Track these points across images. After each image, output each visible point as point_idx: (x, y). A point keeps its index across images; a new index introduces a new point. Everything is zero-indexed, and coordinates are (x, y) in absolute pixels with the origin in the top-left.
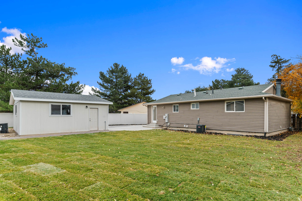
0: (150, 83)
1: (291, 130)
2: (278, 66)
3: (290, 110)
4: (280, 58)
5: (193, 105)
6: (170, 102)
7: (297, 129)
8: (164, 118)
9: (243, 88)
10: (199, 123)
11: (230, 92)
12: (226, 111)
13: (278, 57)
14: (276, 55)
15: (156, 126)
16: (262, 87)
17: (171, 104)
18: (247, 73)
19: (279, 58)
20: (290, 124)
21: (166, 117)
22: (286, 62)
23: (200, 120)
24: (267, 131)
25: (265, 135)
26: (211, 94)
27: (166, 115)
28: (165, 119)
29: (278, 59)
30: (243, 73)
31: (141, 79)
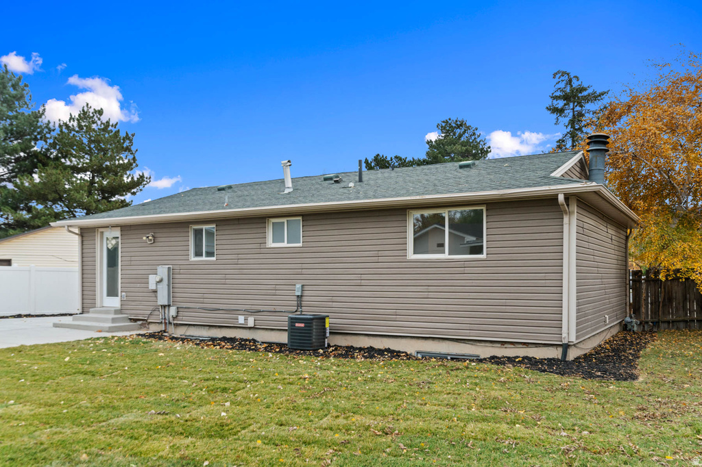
0: (128, 149)
1: (629, 327)
2: (573, 109)
3: (626, 255)
4: (579, 83)
5: (278, 228)
6: (179, 212)
7: (647, 323)
8: (152, 286)
9: (474, 164)
10: (300, 305)
11: (426, 177)
12: (411, 256)
13: (574, 81)
14: (568, 74)
15: (114, 320)
16: (544, 160)
17: (182, 225)
18: (473, 138)
19: (575, 84)
20: (626, 304)
21: (161, 281)
22: (595, 97)
23: (306, 293)
24: (573, 339)
25: (565, 354)
26: (351, 185)
27: (163, 271)
28: (155, 291)
29: (572, 86)
30: (460, 136)
31: (89, 128)
